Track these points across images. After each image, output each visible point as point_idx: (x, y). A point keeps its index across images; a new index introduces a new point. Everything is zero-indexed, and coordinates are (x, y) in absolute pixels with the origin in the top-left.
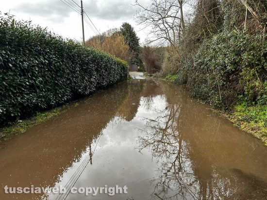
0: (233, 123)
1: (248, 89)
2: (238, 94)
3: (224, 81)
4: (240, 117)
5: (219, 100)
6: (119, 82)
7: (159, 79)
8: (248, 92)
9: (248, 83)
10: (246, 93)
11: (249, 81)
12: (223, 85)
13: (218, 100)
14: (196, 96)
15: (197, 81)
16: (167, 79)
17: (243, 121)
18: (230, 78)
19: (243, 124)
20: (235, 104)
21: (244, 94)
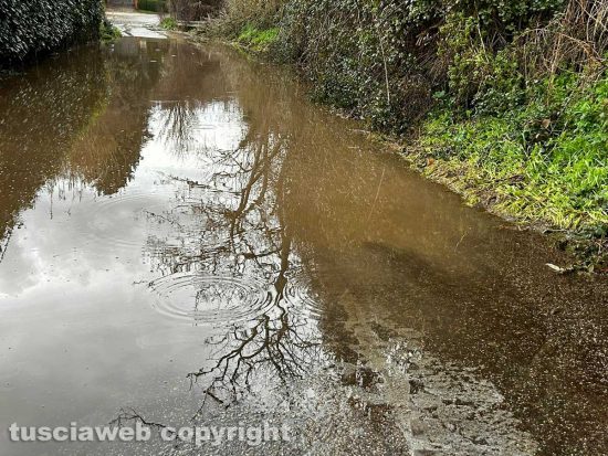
0: (408, 163)
1: (457, 72)
2: (434, 89)
3: (401, 49)
4: (428, 149)
5: (384, 106)
6: (71, 44)
7: (217, 41)
8: (458, 80)
9: (457, 57)
10: (452, 84)
11: (460, 50)
12: (398, 61)
13: (381, 107)
14: (327, 96)
15: (331, 51)
16: (244, 42)
17: (434, 157)
18: (418, 43)
19: (431, 163)
20: (425, 117)
21: (447, 89)
